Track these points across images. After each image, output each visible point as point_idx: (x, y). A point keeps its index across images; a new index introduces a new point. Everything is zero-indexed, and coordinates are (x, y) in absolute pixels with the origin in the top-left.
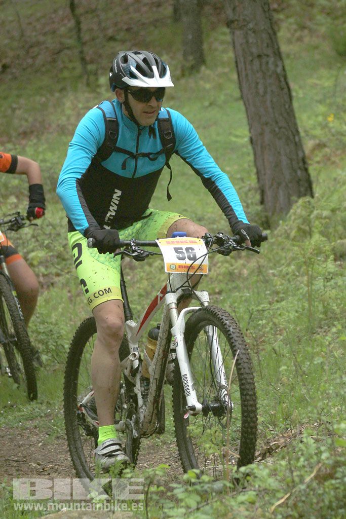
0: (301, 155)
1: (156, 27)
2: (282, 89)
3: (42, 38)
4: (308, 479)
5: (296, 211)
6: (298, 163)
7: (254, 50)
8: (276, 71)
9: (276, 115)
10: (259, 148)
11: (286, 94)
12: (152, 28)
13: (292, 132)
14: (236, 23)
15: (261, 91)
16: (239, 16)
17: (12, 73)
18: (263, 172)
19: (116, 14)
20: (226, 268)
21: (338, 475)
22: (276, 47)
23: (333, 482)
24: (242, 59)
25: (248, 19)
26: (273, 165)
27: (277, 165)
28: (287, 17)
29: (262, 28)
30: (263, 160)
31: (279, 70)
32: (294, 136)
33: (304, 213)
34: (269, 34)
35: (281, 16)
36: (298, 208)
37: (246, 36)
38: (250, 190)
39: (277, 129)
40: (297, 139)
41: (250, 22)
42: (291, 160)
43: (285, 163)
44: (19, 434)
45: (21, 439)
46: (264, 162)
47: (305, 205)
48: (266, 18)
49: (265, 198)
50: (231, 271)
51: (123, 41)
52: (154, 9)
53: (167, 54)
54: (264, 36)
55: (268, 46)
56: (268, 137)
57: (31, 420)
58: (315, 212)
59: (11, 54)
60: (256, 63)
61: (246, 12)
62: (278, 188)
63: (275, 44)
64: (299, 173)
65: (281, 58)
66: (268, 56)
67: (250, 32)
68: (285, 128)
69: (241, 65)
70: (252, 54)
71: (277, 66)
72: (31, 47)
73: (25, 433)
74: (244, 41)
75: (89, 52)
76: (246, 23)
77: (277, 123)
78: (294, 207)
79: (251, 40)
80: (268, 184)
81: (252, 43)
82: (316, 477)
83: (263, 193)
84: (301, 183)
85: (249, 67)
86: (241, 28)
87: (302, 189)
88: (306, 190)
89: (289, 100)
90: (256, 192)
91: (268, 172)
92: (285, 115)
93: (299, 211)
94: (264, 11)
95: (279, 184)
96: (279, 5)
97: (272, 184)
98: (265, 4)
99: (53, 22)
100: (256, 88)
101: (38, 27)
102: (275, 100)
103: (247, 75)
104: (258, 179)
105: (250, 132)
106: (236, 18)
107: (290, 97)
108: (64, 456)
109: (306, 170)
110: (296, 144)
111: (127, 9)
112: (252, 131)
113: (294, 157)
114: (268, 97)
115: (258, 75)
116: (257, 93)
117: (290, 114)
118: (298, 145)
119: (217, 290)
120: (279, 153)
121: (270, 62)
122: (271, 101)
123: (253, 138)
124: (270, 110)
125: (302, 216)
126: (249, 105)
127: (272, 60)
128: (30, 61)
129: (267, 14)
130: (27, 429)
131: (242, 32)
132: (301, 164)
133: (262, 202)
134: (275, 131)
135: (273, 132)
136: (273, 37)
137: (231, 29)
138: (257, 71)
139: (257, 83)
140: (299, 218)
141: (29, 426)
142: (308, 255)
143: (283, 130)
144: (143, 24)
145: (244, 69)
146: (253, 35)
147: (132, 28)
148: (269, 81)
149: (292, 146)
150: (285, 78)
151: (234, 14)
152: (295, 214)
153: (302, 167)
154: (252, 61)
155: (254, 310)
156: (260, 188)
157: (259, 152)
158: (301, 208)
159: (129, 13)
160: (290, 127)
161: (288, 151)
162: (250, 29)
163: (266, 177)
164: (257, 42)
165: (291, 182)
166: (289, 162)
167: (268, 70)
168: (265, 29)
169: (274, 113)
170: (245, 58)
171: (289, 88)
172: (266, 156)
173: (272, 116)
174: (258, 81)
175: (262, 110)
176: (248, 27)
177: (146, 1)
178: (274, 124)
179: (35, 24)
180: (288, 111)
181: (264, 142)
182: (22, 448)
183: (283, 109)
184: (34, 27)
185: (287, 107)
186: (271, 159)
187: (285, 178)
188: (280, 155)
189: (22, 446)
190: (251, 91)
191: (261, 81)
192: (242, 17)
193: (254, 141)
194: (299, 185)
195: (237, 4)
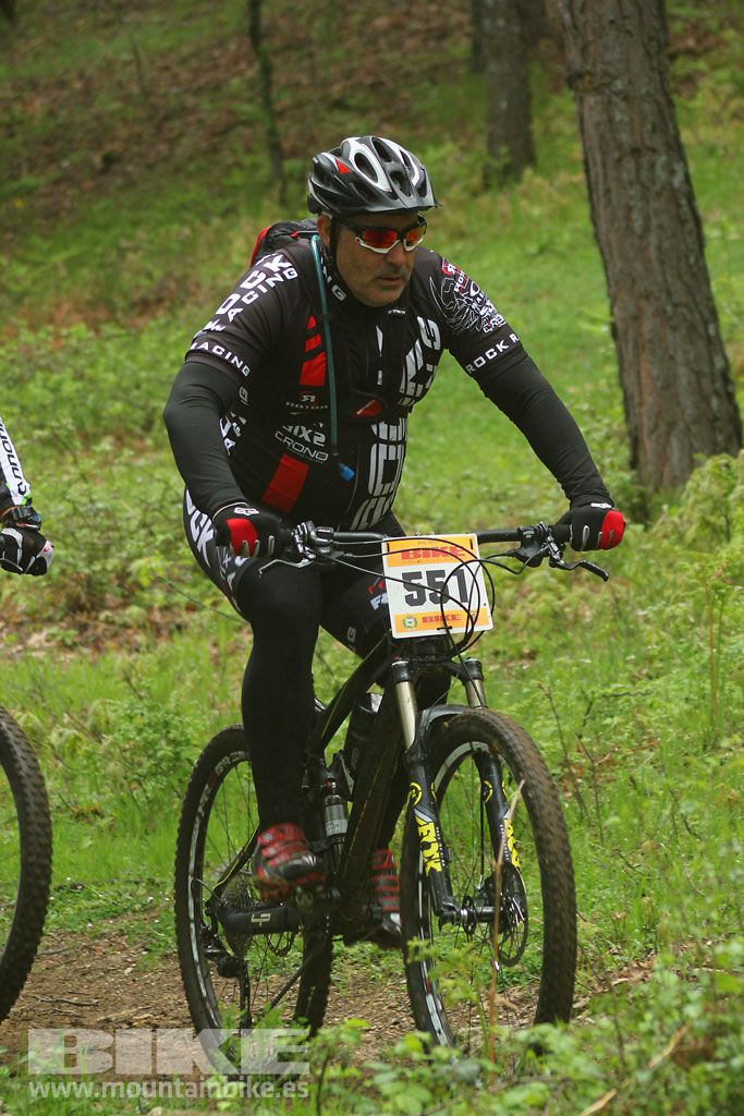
0: (719, 364)
1: (434, 82)
2: (683, 222)
3: (190, 101)
4: (657, 1060)
5: (698, 485)
6: (713, 382)
7: (624, 137)
8: (671, 184)
9: (670, 280)
10: (630, 345)
11: (690, 233)
12: (426, 84)
13: (701, 313)
14: (588, 78)
15: (638, 225)
16: (594, 64)
17: (125, 174)
18: (637, 399)
19: (349, 52)
20: (547, 602)
21: (720, 1054)
22: (672, 132)
23: (709, 1067)
24: (598, 157)
25: (612, 70)
26: (659, 384)
27: (668, 384)
29: (643, 91)
30: (638, 372)
31: (677, 181)
32: (706, 323)
33: (715, 489)
34: (658, 104)
35: (702, 65)
36: (703, 477)
37: (608, 106)
38: (608, 437)
39: (669, 308)
40: (711, 330)
41: (616, 78)
42: (698, 375)
43: (684, 381)
44: (85, 947)
45: (88, 956)
46: (639, 377)
47: (718, 472)
48: (652, 69)
49: (641, 454)
50: (557, 609)
51: (363, 111)
52: (432, 44)
53: (454, 139)
54: (647, 107)
55: (654, 130)
56: (650, 324)
57: (113, 917)
58: (739, 489)
59: (123, 132)
60: (630, 164)
61: (609, 57)
62: (668, 434)
63: (671, 126)
64: (715, 402)
65: (683, 159)
66: (654, 151)
67: (615, 99)
68: (684, 306)
69: (597, 170)
70: (619, 146)
71: (672, 173)
72: (167, 118)
73: (97, 945)
74: (605, 117)
75: (289, 131)
76: (607, 80)
77: (669, 294)
78: (696, 476)
79: (618, 117)
80: (647, 423)
81: (621, 122)
82: (674, 1057)
83: (635, 444)
84: (718, 424)
85: (612, 174)
86: (597, 90)
87: (720, 438)
88: (729, 439)
89: (696, 246)
90: (622, 442)
91: (649, 399)
92: (687, 278)
93: (705, 484)
94: (648, 54)
95: (672, 425)
96: (699, 41)
97: (656, 426)
98: (650, 39)
99: (216, 67)
100: (628, 218)
101: (184, 75)
102: (666, 245)
103: (608, 191)
104: (627, 413)
105: (612, 313)
106: (588, 67)
107: (701, 241)
108: (176, 997)
109: (730, 397)
110: (709, 338)
111: (373, 41)
112: (616, 310)
113: (706, 369)
114: (653, 239)
115: (632, 192)
116: (629, 230)
117: (700, 276)
118: (714, 344)
119: (526, 650)
120: (672, 358)
121: (659, 165)
122: (659, 248)
123: (619, 325)
124: (656, 265)
125: (711, 496)
126: (611, 255)
127: (661, 160)
128: (163, 148)
129: (655, 62)
130: (103, 935)
131: (599, 98)
132: (719, 385)
133: (634, 463)
134: (665, 312)
135: (659, 313)
136: (666, 112)
137: (577, 90)
138: (631, 183)
139: (629, 209)
140: (705, 500)
141: (106, 931)
142: (714, 580)
143: (684, 311)
144: (409, 75)
145: (601, 178)
146: (622, 105)
147: (382, 83)
148: (655, 205)
149: (701, 344)
150: (691, 198)
151: (586, 62)
152: (696, 491)
153: (722, 391)
154: (619, 161)
155: (597, 695)
156: (630, 433)
157: (629, 357)
158: (708, 477)
159: (377, 52)
160: (696, 304)
161: (691, 356)
162: (617, 94)
163: (644, 410)
164: (632, 120)
165: (695, 421)
166: (693, 380)
167: (653, 181)
168: (649, 94)
169: (664, 272)
170: (604, 154)
171: (698, 222)
172: (645, 366)
173: (660, 279)
174: (632, 203)
175: (638, 266)
176: (613, 88)
177: (415, 25)
178: (664, 297)
179: (177, 69)
180: (694, 269)
181: (641, 335)
182: (89, 977)
183: (683, 265)
184: (176, 76)
185: (692, 260)
186: (655, 371)
187: (683, 413)
188: (675, 364)
189: (89, 972)
190: (616, 225)
191: (637, 204)
192: (599, 67)
193: (620, 331)
194: (713, 429)
195: (590, 37)
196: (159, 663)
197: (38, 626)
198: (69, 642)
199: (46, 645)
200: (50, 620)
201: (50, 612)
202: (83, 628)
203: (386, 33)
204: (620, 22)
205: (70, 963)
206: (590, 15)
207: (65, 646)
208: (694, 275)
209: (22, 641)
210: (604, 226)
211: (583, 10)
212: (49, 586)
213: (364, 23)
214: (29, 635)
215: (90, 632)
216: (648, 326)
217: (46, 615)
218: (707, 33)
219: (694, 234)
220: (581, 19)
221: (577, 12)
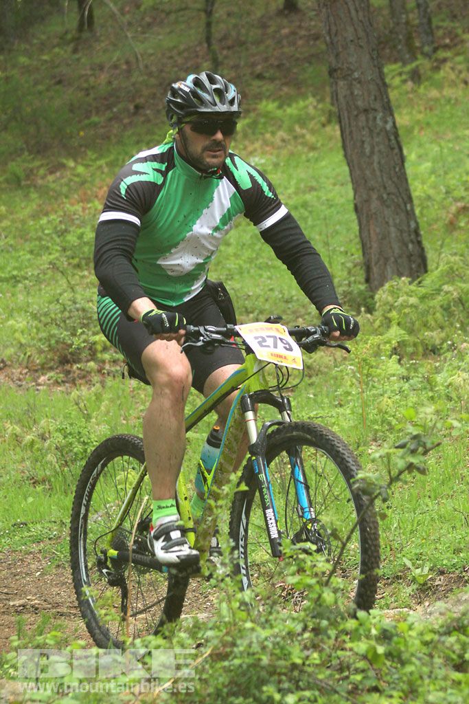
0: (413, 225)
1: (310, 63)
2: (392, 149)
5: (382, 297)
6: (410, 235)
7: (359, 103)
8: (385, 128)
9: (385, 179)
10: (365, 215)
11: (396, 154)
12: (307, 65)
13: (402, 198)
14: (339, 72)
15: (368, 150)
16: (343, 64)
17: (145, 115)
18: (368, 245)
21: (231, 656)
22: (386, 100)
23: (226, 663)
24: (346, 114)
25: (352, 67)
26: (380, 237)
27: (384, 237)
28: (458, 54)
29: (370, 78)
30: (369, 230)
31: (389, 126)
32: (405, 203)
34: (378, 85)
36: (384, 292)
37: (350, 86)
38: (355, 266)
39: (385, 196)
40: (409, 207)
41: (353, 71)
42: (401, 231)
43: (393, 235)
44: (20, 559)
45: (20, 565)
46: (369, 234)
47: (392, 289)
48: (375, 66)
49: (371, 274)
51: (272, 79)
52: (312, 43)
54: (372, 87)
55: (375, 99)
56: (375, 204)
57: (38, 542)
59: (146, 92)
60: (362, 118)
61: (351, 60)
62: (385, 264)
63: (385, 97)
64: (410, 246)
65: (392, 115)
66: (376, 110)
67: (354, 83)
68: (393, 194)
70: (357, 107)
71: (386, 122)
74: (348, 92)
76: (350, 72)
77: (385, 188)
79: (356, 93)
80: (374, 259)
81: (357, 95)
83: (368, 269)
84: (413, 258)
85: (353, 123)
86: (344, 78)
87: (414, 266)
88: (419, 266)
89: (399, 162)
90: (361, 269)
91: (375, 245)
92: (395, 179)
93: (385, 296)
94: (372, 58)
95: (387, 259)
97: (379, 260)
98: (373, 50)
99: (197, 56)
100: (362, 147)
101: (180, 61)
102: (383, 161)
103: (351, 132)
104: (364, 253)
105: (355, 199)
106: (340, 66)
107: (402, 159)
109: (420, 243)
110: (407, 212)
112: (357, 197)
113: (406, 228)
114: (376, 158)
115: (364, 133)
116: (363, 153)
117: (402, 178)
118: (410, 214)
120: (387, 223)
121: (378, 117)
122: (379, 163)
123: (358, 204)
124: (378, 173)
126: (353, 166)
127: (380, 115)
129: (376, 62)
130: (31, 553)
131: (346, 82)
132: (413, 237)
133: (367, 280)
134: (383, 198)
135: (380, 198)
136: (382, 89)
137: (334, 78)
139: (363, 142)
141: (33, 550)
143: (393, 197)
144: (298, 59)
145: (347, 126)
146: (358, 86)
147: (283, 64)
148: (376, 140)
149: (403, 215)
150: (396, 135)
151: (338, 62)
152: (380, 300)
153: (415, 240)
154: (357, 116)
156: (365, 264)
157: (364, 222)
158: (387, 292)
159: (283, 47)
160: (400, 193)
161: (397, 221)
162: (355, 79)
163: (372, 251)
164: (363, 94)
165: (401, 257)
166: (399, 234)
167: (375, 127)
168: (372, 80)
169: (382, 176)
170: (348, 112)
171: (401, 149)
172: (372, 227)
173: (380, 180)
174: (364, 139)
175: (368, 172)
176: (353, 77)
177: (303, 33)
178: (382, 190)
179: (176, 58)
180: (399, 174)
181: (370, 210)
182: (17, 577)
183: (392, 172)
184: (176, 61)
185: (397, 169)
186: (378, 230)
187: (393, 253)
188: (389, 226)
189: (18, 575)
190: (356, 151)
191: (368, 140)
192: (345, 66)
193: (359, 209)
194: (410, 261)
195: (340, 50)
197: (45, 372)
198: (59, 380)
199: (48, 382)
200: (51, 369)
201: (52, 364)
202: (68, 373)
203: (287, 36)
204: (356, 41)
205: (10, 569)
206: (340, 38)
207: (57, 383)
208: (398, 178)
209: (35, 380)
210: (349, 152)
211: (336, 35)
212: (50, 350)
213: (276, 32)
214: (39, 377)
215: (71, 375)
217: (49, 366)
219: (399, 155)
220: (335, 40)
221: (333, 36)
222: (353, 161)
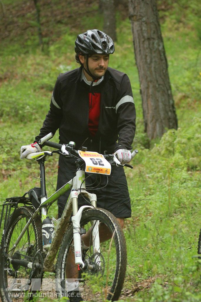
0: (171, 102)
1: (87, 16)
2: (162, 60)
3: (15, 19)
5: (165, 138)
6: (169, 107)
7: (145, 35)
8: (158, 49)
9: (158, 77)
10: (145, 96)
12: (85, 17)
13: (166, 87)
14: (135, 17)
15: (149, 61)
16: (137, 12)
18: (147, 112)
19: (63, 7)
22: (159, 34)
24: (138, 40)
25: (142, 15)
26: (154, 108)
27: (156, 108)
28: (171, 14)
29: (151, 21)
30: (148, 104)
31: (161, 48)
32: (168, 90)
33: (170, 139)
34: (155, 25)
35: (167, 13)
36: (167, 136)
37: (141, 26)
39: (157, 85)
40: (169, 92)
41: (143, 17)
42: (165, 105)
43: (161, 107)
46: (148, 106)
47: (171, 134)
48: (154, 15)
49: (148, 128)
52: (87, 5)
54: (152, 26)
55: (154, 33)
58: (177, 139)
60: (147, 43)
61: (141, 11)
62: (156, 122)
63: (159, 32)
64: (170, 113)
65: (162, 41)
66: (154, 39)
67: (143, 23)
68: (162, 85)
69: (137, 44)
70: (144, 37)
71: (159, 45)
72: (8, 24)
74: (140, 28)
75: (44, 29)
76: (141, 17)
77: (157, 81)
78: (164, 135)
79: (144, 28)
80: (149, 119)
81: (144, 30)
83: (146, 125)
84: (171, 120)
85: (141, 45)
86: (138, 20)
87: (171, 124)
88: (174, 124)
89: (165, 67)
90: (142, 124)
91: (150, 112)
92: (163, 77)
93: (167, 138)
94: (153, 10)
95: (157, 120)
96: (166, 7)
97: (152, 120)
98: (154, 6)
99: (23, 10)
100: (146, 58)
101: (14, 12)
102: (157, 67)
103: (140, 50)
104: (144, 116)
105: (140, 86)
106: (135, 14)
107: (167, 66)
109: (174, 112)
110: (168, 95)
111: (70, 4)
112: (142, 86)
113: (167, 103)
114: (153, 65)
115: (147, 51)
116: (146, 62)
117: (166, 76)
118: (170, 96)
120: (158, 100)
122: (155, 68)
123: (142, 90)
124: (154, 73)
125: (169, 142)
126: (140, 69)
127: (156, 42)
128: (7, 33)
129: (155, 13)
131: (138, 23)
132: (171, 108)
133: (145, 131)
135: (154, 87)
136: (158, 27)
137: (132, 20)
139: (146, 56)
140: (167, 142)
142: (170, 167)
144: (80, 14)
145: (138, 46)
146: (145, 25)
147: (72, 16)
148: (154, 55)
149: (166, 96)
150: (164, 53)
151: (134, 11)
152: (165, 140)
153: (172, 110)
154: (144, 41)
155: (135, 200)
156: (144, 122)
157: (145, 99)
158: (168, 136)
160: (165, 84)
161: (163, 100)
162: (144, 22)
163: (149, 115)
164: (148, 30)
165: (164, 119)
166: (164, 107)
167: (153, 48)
168: (153, 22)
169: (156, 75)
170: (139, 39)
171: (166, 60)
172: (150, 102)
173: (154, 77)
175: (148, 72)
176: (143, 20)
178: (156, 82)
180: (165, 74)
181: (149, 93)
183: (162, 73)
184: (11, 12)
185: (164, 71)
186: (152, 104)
187: (160, 116)
188: (159, 102)
190: (142, 60)
191: (148, 54)
192: (139, 14)
193: (143, 92)
194: (169, 121)
195: (136, 5)
196: (4, 186)
208: (165, 76)
216: (150, 91)
218: (168, 4)
219: (165, 64)
222: (140, 66)
